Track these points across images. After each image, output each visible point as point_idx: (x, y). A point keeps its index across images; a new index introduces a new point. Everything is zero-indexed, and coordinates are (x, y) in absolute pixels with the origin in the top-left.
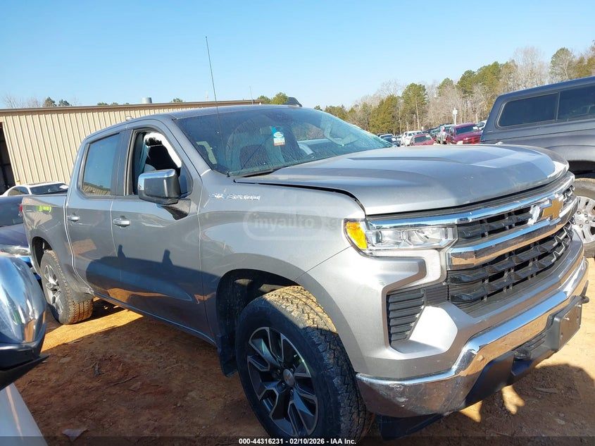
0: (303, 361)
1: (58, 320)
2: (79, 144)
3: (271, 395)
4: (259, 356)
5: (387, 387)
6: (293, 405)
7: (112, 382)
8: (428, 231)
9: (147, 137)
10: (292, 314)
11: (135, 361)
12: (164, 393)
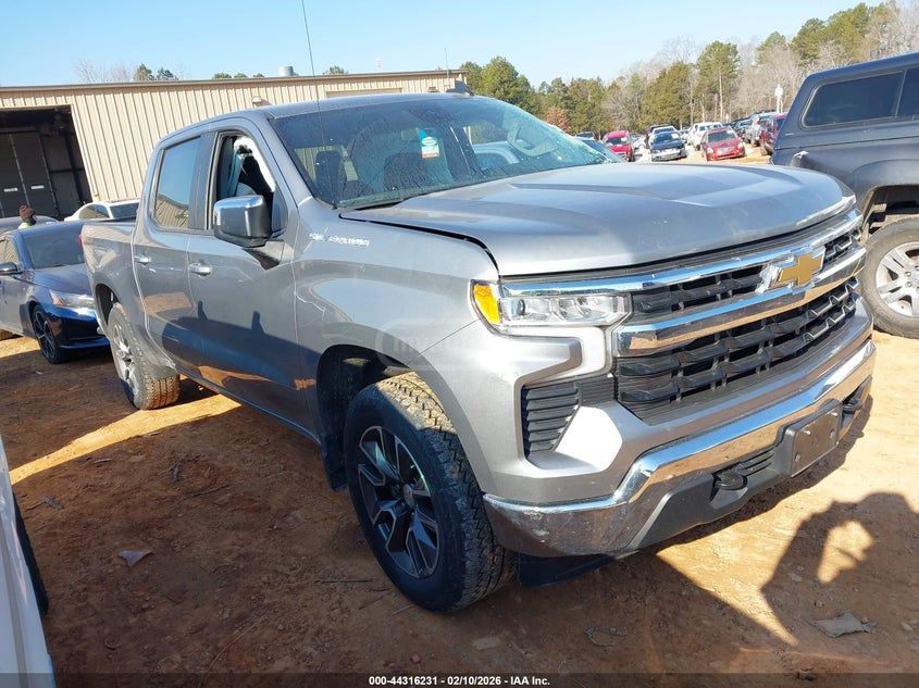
0: (422, 477)
1: (132, 402)
2: (151, 152)
3: (387, 518)
4: (373, 466)
5: (521, 515)
6: (412, 533)
7: (192, 492)
8: (593, 302)
9: (238, 143)
10: (408, 410)
11: (229, 464)
12: (258, 510)
